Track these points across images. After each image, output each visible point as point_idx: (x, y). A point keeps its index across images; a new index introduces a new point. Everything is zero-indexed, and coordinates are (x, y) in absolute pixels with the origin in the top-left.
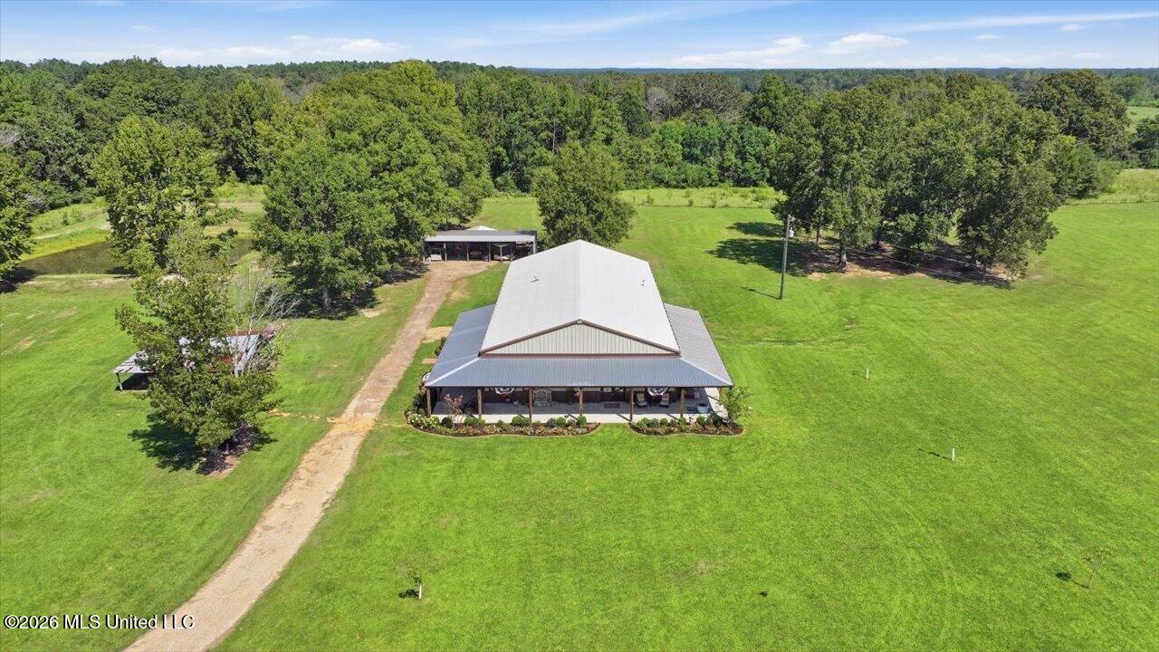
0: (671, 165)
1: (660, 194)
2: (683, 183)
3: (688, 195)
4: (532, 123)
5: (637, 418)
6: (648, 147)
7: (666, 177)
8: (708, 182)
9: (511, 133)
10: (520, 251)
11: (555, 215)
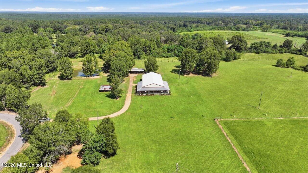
0: (165, 53)
1: (163, 59)
2: (168, 57)
3: (168, 59)
4: (140, 47)
5: (160, 94)
6: (161, 50)
7: (164, 56)
8: (172, 56)
9: (137, 49)
10: (142, 72)
11: (147, 68)
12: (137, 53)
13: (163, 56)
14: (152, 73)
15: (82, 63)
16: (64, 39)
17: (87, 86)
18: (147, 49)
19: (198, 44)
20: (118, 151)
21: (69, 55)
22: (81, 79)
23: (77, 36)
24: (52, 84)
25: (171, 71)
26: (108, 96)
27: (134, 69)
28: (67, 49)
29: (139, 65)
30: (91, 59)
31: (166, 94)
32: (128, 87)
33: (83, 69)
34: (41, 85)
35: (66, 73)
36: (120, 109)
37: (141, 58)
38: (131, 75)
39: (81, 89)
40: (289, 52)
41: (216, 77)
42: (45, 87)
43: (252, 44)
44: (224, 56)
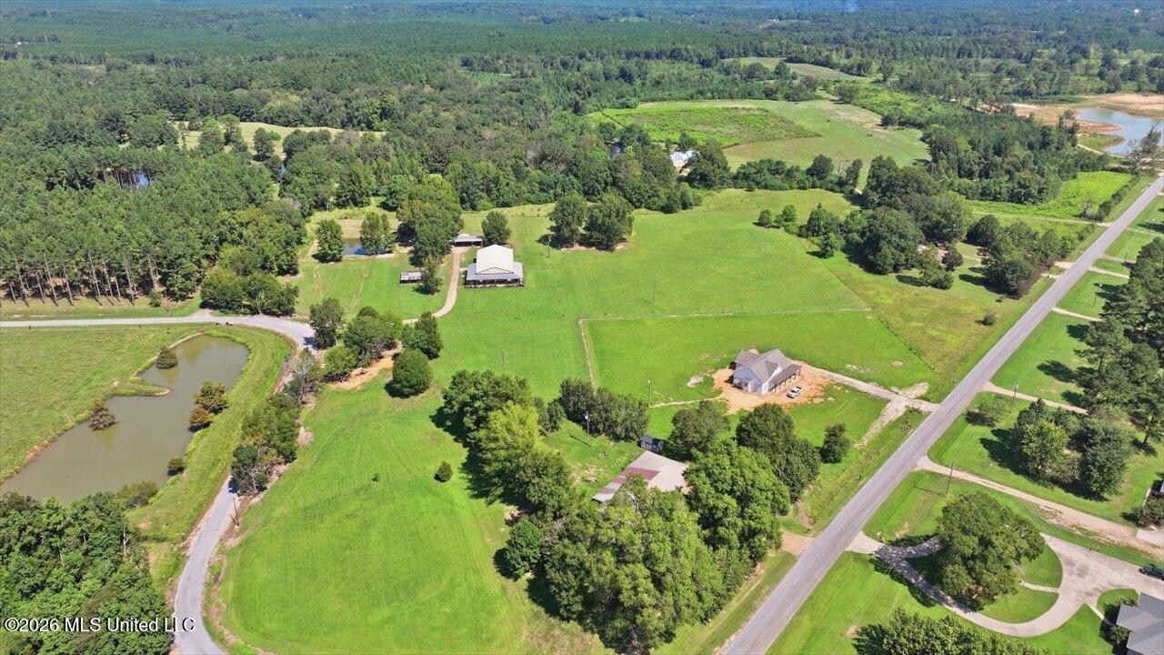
0: (534, 193)
1: (528, 208)
2: (539, 202)
3: (539, 209)
4: (476, 183)
5: (505, 285)
6: (524, 187)
7: (531, 200)
9: (468, 189)
10: (477, 244)
11: (487, 234)
12: (468, 197)
13: (529, 201)
14: (495, 247)
17: (375, 273)
18: (491, 188)
19: (609, 172)
20: (441, 353)
21: (314, 203)
22: (360, 261)
24: (308, 271)
25: (537, 239)
26: (417, 290)
27: (463, 237)
28: (312, 190)
29: (473, 224)
30: (378, 222)
31: (516, 285)
32: (451, 274)
33: (362, 240)
34: (291, 273)
35: (332, 249)
36: (439, 309)
37: (479, 207)
38: (455, 250)
39: (366, 278)
40: (821, 185)
41: (623, 251)
42: (299, 276)
43: (743, 167)
44: (663, 201)
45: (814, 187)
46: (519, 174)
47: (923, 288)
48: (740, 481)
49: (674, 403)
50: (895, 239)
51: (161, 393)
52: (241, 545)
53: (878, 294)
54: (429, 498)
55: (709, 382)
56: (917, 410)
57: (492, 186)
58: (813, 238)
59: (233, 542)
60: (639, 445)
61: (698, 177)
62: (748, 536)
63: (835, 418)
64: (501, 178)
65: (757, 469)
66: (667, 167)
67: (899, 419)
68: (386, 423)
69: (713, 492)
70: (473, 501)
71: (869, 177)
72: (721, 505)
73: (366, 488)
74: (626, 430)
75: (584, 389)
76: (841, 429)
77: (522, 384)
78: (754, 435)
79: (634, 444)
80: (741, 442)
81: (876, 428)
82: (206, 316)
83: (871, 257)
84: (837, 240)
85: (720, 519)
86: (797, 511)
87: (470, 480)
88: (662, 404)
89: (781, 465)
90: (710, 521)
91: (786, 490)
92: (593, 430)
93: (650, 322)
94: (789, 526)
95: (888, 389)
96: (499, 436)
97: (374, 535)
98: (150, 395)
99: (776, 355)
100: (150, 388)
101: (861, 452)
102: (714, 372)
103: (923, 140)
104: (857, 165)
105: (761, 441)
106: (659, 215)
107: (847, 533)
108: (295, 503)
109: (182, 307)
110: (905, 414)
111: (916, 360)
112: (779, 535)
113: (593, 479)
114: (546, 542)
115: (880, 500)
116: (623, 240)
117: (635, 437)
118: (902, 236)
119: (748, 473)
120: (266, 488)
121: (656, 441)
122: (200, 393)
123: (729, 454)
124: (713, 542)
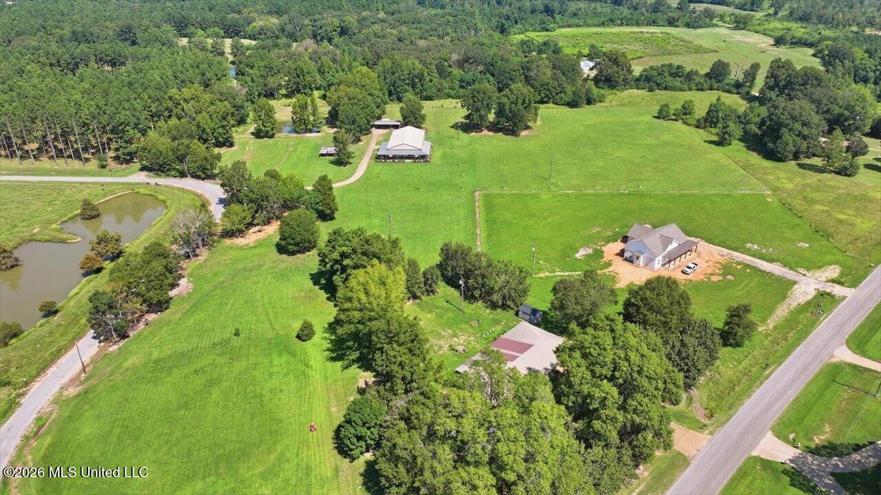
0: (454, 90)
4: (402, 77)
5: (413, 160)
6: (446, 83)
7: (452, 95)
9: (396, 82)
10: (394, 126)
11: (405, 118)
12: (395, 90)
13: (449, 96)
14: (409, 128)
15: (290, 109)
16: (253, 60)
17: (300, 148)
18: (415, 82)
21: (264, 92)
22: (289, 138)
23: (276, 51)
24: (244, 145)
25: (451, 125)
26: (332, 162)
27: (384, 121)
28: (262, 81)
29: (393, 112)
30: (306, 103)
31: (422, 161)
32: (366, 150)
33: (293, 120)
34: (227, 146)
35: (265, 127)
36: (348, 178)
37: (403, 99)
38: (374, 130)
39: (291, 151)
40: (718, 87)
41: (527, 136)
42: (233, 148)
43: (645, 70)
44: (568, 97)
45: (711, 89)
46: (442, 73)
47: (825, 175)
48: (624, 366)
49: (559, 273)
50: (798, 126)
51: (73, 241)
52: (77, 396)
53: (779, 179)
54: (285, 358)
55: (599, 254)
56: (829, 294)
57: (417, 80)
58: (710, 129)
59: (72, 391)
60: (517, 314)
61: (603, 78)
62: (630, 433)
63: (737, 297)
64: (426, 74)
65: (645, 350)
66: (575, 69)
67: (809, 303)
68: (266, 278)
69: (589, 377)
70: (329, 364)
71: (767, 78)
72: (598, 394)
73: (225, 343)
74: (504, 298)
75: (463, 253)
76: (747, 309)
77: (395, 243)
78: (644, 310)
79: (512, 313)
80: (628, 317)
81: (782, 311)
82: (142, 177)
83: (770, 145)
84: (735, 129)
85: (596, 410)
86: (690, 399)
87: (332, 341)
88: (547, 274)
89: (674, 346)
90: (583, 411)
91: (680, 377)
92: (469, 296)
93: (544, 197)
94: (680, 418)
95: (795, 271)
96: (354, 295)
97: (216, 394)
98: (63, 241)
99: (672, 230)
100: (64, 236)
101: (766, 336)
102: (604, 245)
103: (814, 55)
104: (755, 67)
105: (652, 317)
106: (565, 110)
107: (752, 432)
108: (150, 354)
109: (123, 170)
110: (815, 297)
111: (824, 242)
112: (669, 433)
113: (461, 348)
114: (386, 421)
115: (792, 394)
116: (528, 128)
117: (512, 305)
118: (804, 124)
119: (634, 357)
120: (128, 336)
121: (534, 311)
122: (95, 240)
123: (612, 331)
124: (586, 438)
